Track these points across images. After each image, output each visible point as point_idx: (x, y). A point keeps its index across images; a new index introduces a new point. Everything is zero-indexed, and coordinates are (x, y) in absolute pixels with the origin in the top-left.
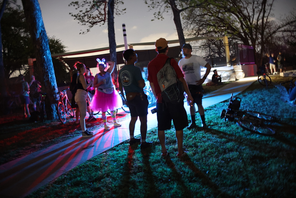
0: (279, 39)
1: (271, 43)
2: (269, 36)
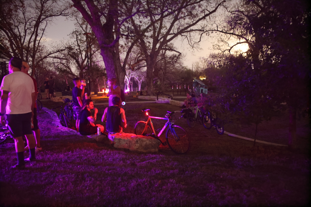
2: (40, 60)
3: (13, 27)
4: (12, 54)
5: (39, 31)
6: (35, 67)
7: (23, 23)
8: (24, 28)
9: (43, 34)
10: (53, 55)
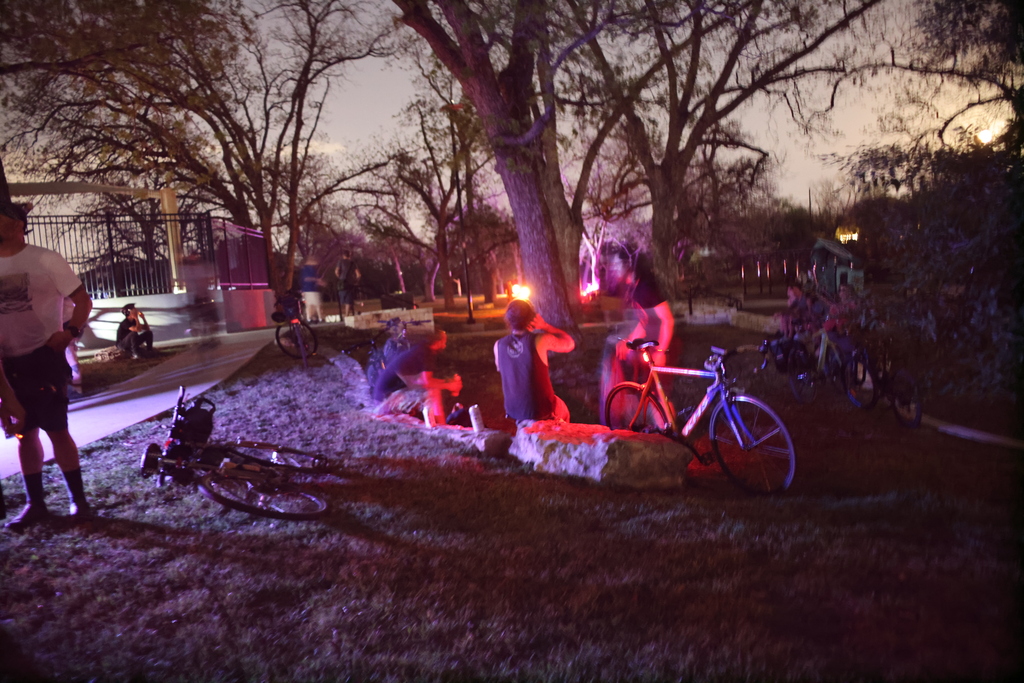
0: (344, 212)
1: (320, 223)
2: (313, 201)
3: (230, 104)
4: (231, 188)
5: (306, 111)
6: (300, 222)
7: (259, 91)
8: (262, 106)
9: (318, 118)
10: (352, 183)
